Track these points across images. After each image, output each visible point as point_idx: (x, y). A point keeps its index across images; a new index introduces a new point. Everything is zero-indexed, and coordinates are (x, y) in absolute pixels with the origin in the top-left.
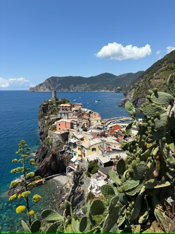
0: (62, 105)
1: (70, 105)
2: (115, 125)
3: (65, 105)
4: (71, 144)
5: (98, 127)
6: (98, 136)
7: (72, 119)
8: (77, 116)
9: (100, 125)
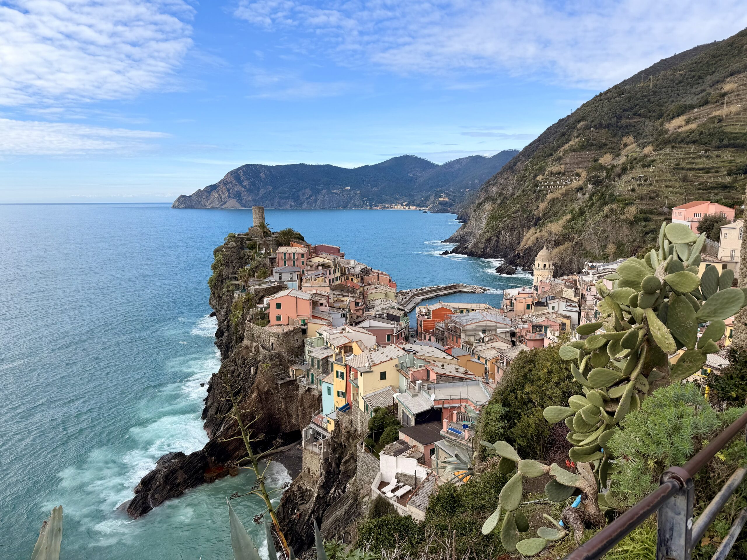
0: (282, 249)
1: (305, 250)
2: (439, 306)
3: (291, 249)
4: (315, 362)
5: (388, 314)
6: (389, 339)
7: (314, 292)
8: (327, 280)
9: (393, 308)
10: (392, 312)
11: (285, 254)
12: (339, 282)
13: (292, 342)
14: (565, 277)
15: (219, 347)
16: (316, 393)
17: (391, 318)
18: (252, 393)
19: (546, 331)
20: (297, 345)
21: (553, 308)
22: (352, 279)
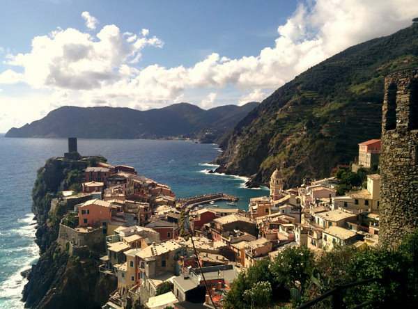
0: (89, 169)
1: (107, 170)
2: (205, 210)
3: (96, 169)
4: (113, 254)
5: (168, 217)
6: (169, 236)
7: (113, 201)
8: (124, 192)
9: (173, 212)
10: (171, 215)
11: (91, 172)
12: (132, 194)
13: (96, 239)
14: (291, 190)
15: (39, 244)
16: (113, 278)
17: (171, 220)
18: (63, 279)
19: (279, 228)
20: (99, 241)
21: (283, 211)
22: (143, 192)
